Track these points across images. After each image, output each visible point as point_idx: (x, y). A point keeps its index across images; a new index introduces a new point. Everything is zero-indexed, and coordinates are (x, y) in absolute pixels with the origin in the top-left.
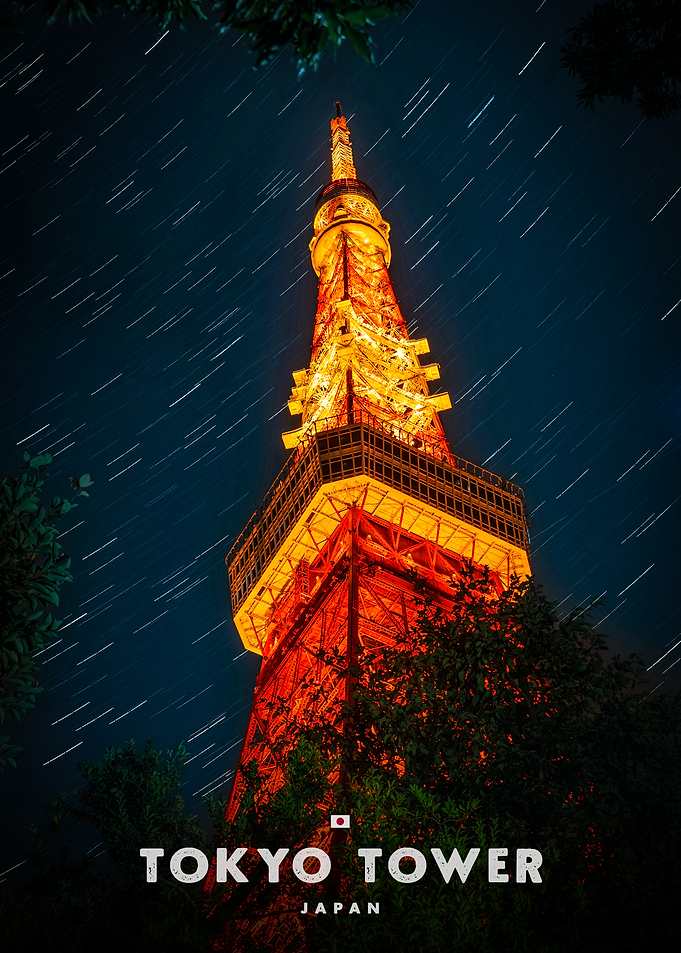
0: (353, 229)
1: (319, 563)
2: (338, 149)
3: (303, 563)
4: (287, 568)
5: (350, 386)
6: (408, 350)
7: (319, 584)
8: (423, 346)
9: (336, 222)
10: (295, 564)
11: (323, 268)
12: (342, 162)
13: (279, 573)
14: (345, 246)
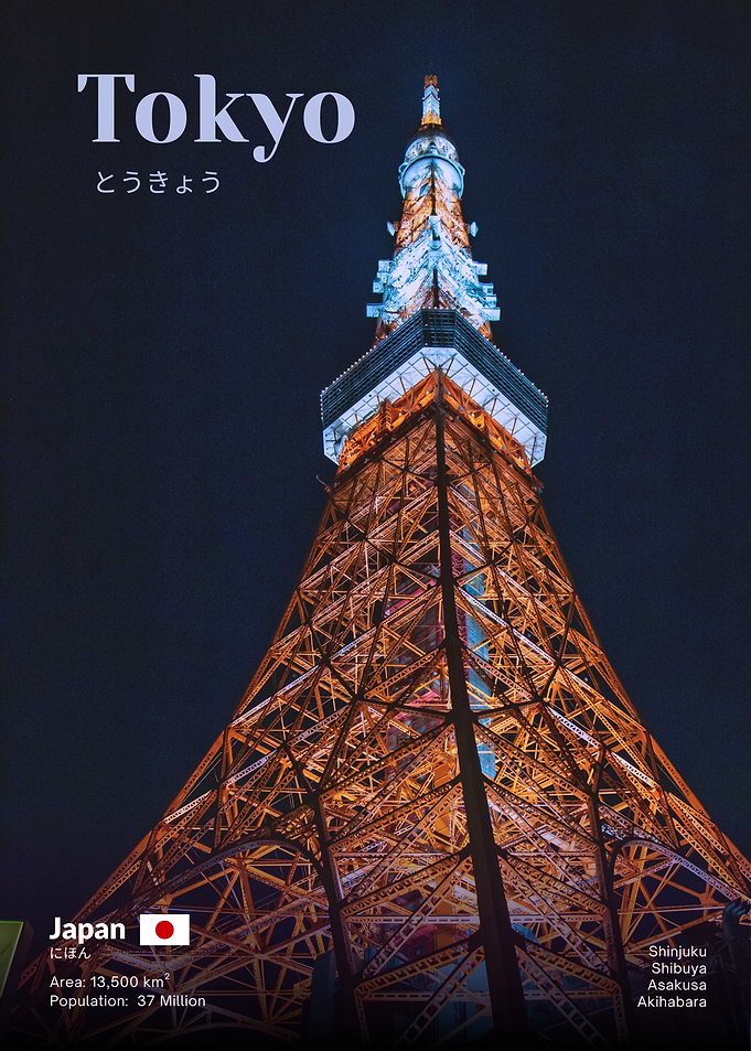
0: (440, 164)
1: (400, 404)
2: (429, 100)
3: (387, 401)
4: (375, 402)
5: (435, 281)
6: (472, 269)
7: (401, 419)
8: (483, 269)
9: (425, 156)
10: (381, 400)
11: (409, 189)
12: (431, 110)
13: (366, 406)
14: (433, 175)
